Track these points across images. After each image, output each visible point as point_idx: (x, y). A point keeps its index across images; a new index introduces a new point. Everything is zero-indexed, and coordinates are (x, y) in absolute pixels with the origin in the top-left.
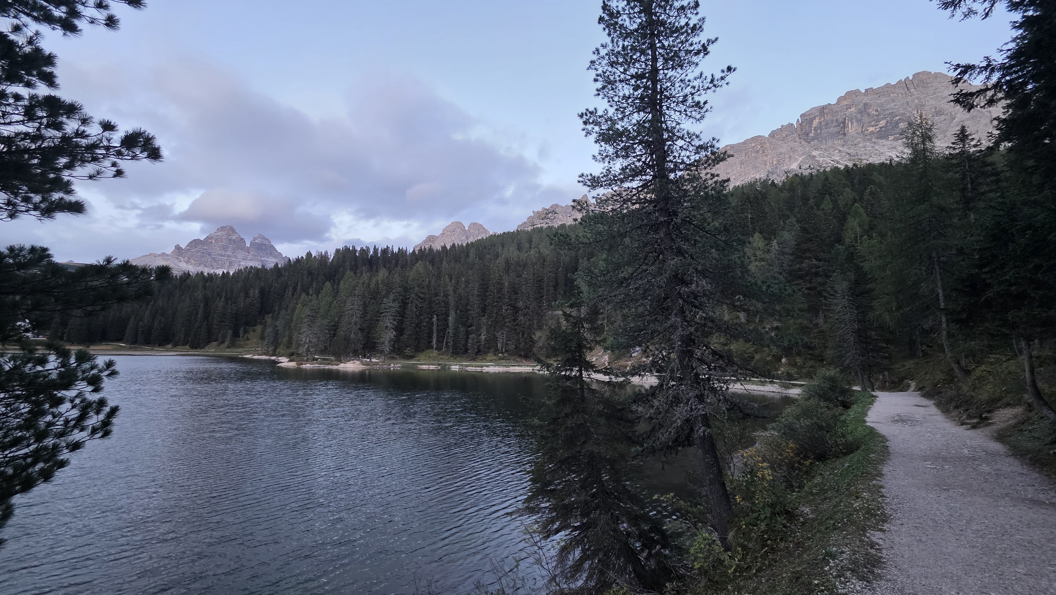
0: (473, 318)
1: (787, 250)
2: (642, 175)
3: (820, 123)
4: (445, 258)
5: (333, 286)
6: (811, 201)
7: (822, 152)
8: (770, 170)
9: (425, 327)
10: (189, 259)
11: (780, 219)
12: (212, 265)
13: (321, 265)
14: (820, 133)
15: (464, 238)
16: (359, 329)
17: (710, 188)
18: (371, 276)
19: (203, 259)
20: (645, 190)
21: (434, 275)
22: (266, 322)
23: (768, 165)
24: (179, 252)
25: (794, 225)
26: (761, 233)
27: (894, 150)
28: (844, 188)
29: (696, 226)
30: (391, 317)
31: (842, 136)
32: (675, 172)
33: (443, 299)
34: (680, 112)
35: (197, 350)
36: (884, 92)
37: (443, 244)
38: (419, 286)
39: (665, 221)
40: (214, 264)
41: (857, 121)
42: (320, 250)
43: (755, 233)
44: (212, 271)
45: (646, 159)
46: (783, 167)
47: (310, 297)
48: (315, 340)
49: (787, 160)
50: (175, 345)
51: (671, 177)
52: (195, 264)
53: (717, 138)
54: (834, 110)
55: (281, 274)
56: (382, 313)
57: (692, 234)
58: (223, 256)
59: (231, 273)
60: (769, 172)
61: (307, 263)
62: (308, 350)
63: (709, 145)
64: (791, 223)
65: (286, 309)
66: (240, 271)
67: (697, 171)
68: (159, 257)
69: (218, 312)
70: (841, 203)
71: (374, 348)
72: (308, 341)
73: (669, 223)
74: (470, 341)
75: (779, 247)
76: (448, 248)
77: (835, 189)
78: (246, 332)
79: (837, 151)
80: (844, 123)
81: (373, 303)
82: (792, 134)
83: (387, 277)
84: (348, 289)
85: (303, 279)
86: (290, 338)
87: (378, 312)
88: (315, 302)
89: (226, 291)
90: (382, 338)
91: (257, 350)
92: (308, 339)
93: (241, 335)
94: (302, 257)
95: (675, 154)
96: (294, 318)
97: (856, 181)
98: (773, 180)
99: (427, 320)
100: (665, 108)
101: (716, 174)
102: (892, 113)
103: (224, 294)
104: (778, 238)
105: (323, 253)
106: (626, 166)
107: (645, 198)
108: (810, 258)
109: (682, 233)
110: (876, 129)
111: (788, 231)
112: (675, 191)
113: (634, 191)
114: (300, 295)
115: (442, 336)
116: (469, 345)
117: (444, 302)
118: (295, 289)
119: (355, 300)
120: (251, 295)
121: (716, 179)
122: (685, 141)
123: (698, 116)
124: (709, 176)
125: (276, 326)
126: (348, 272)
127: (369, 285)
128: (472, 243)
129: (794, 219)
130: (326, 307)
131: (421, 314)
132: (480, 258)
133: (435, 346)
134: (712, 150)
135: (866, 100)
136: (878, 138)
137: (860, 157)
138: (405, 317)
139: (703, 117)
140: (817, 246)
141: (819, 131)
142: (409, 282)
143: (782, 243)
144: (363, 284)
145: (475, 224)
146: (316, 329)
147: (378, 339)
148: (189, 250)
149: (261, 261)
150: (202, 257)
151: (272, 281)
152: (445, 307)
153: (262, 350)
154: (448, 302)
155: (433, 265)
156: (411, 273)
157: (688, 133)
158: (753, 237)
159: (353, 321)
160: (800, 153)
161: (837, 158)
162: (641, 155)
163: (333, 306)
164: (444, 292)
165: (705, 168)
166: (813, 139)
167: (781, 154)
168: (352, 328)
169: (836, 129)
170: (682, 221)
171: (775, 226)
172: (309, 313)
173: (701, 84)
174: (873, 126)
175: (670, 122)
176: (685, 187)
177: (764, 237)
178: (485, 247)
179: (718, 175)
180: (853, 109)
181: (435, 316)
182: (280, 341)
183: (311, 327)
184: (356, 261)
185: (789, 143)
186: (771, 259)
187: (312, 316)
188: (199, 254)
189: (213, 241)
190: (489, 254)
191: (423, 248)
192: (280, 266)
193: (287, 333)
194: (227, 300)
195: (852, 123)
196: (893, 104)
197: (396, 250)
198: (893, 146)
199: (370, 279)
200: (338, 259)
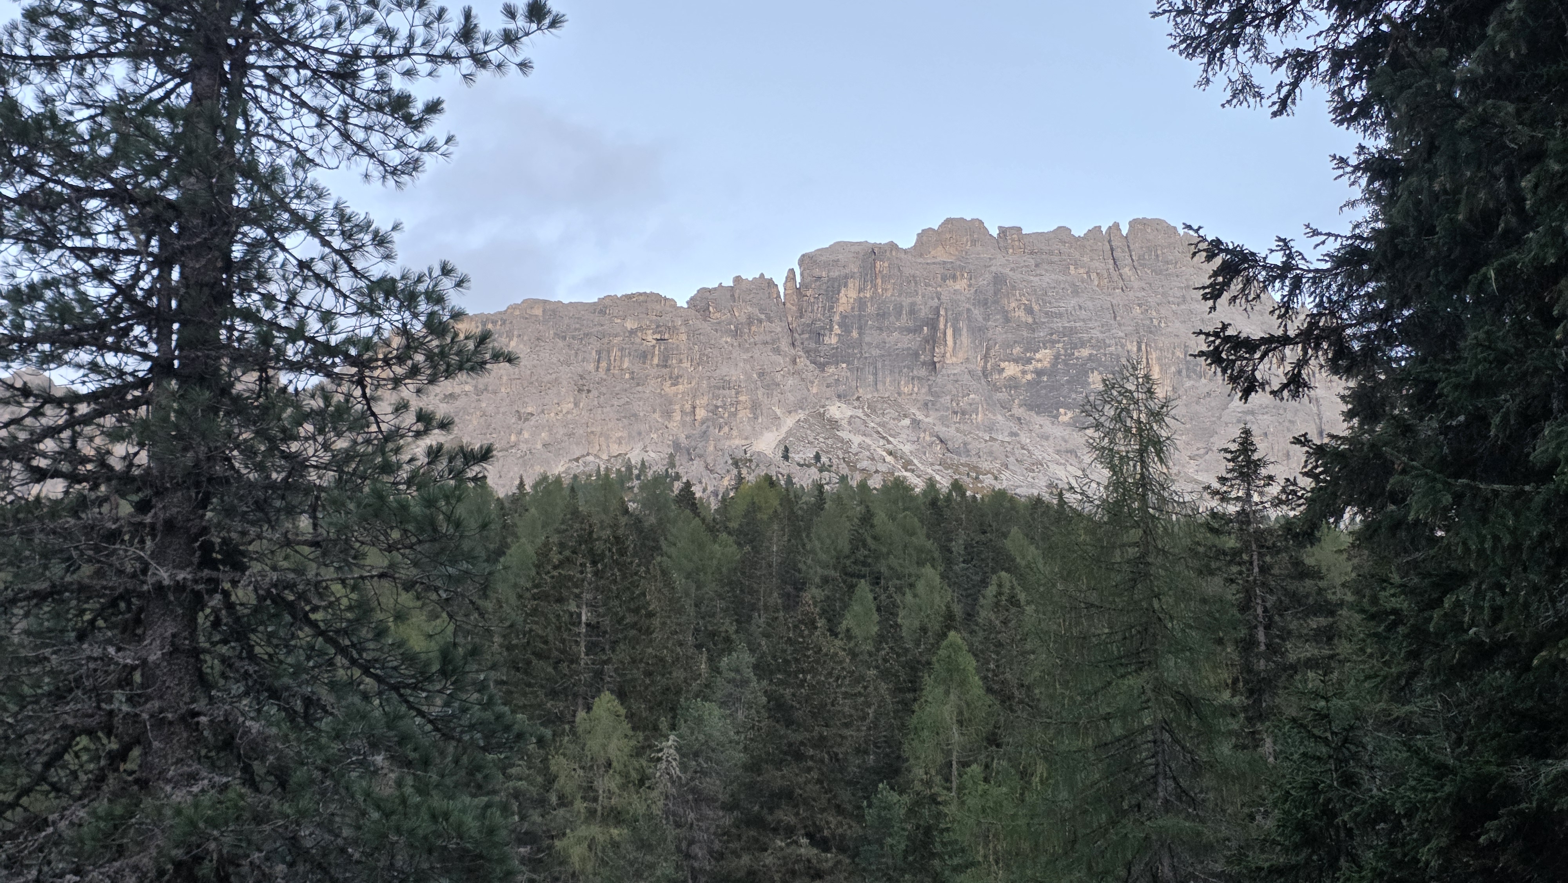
1: (711, 785)
2: (103, 347)
3: (861, 303)
6: (812, 595)
7: (859, 413)
8: (682, 438)
11: (699, 647)
14: (859, 343)
17: (404, 475)
20: (109, 421)
23: (677, 416)
25: (745, 682)
26: (622, 695)
27: (1073, 460)
28: (920, 563)
29: (322, 633)
31: (923, 372)
32: (263, 369)
34: (321, 113)
36: (1051, 253)
39: (180, 587)
41: (972, 330)
43: (599, 691)
45: (137, 277)
46: (728, 437)
49: (744, 414)
51: (239, 387)
53: (461, 270)
54: (907, 271)
57: (298, 670)
60: (677, 445)
63: (421, 287)
64: (737, 671)
67: (361, 383)
70: (907, 622)
73: (198, 601)
75: (684, 767)
77: (893, 561)
79: (907, 422)
80: (933, 325)
82: (770, 319)
95: (273, 288)
97: (958, 547)
98: (688, 485)
100: (257, 76)
101: (439, 416)
102: (1072, 331)
104: (683, 729)
106: (32, 286)
107: (102, 457)
108: (790, 831)
109: (252, 657)
110: (1024, 372)
111: (723, 704)
112: (248, 451)
113: (53, 416)
121: (435, 438)
122: (325, 243)
123: (395, 158)
124: (409, 419)
129: (747, 658)
134: (431, 315)
135: (1001, 263)
136: (1030, 407)
137: (974, 460)
139: (412, 166)
140: (819, 782)
141: (855, 334)
143: (696, 755)
157: (343, 217)
158: (589, 709)
160: (791, 398)
161: (907, 448)
162: (116, 254)
165: (397, 382)
166: (836, 357)
167: (725, 384)
169: (907, 342)
170: (261, 599)
171: (679, 674)
173: (420, 33)
174: (1016, 361)
175: (270, 144)
176: (294, 447)
177: (630, 716)
179: (445, 425)
180: (961, 285)
185: (757, 353)
186: (650, 817)
195: (956, 332)
196: (1074, 302)
198: (1070, 446)
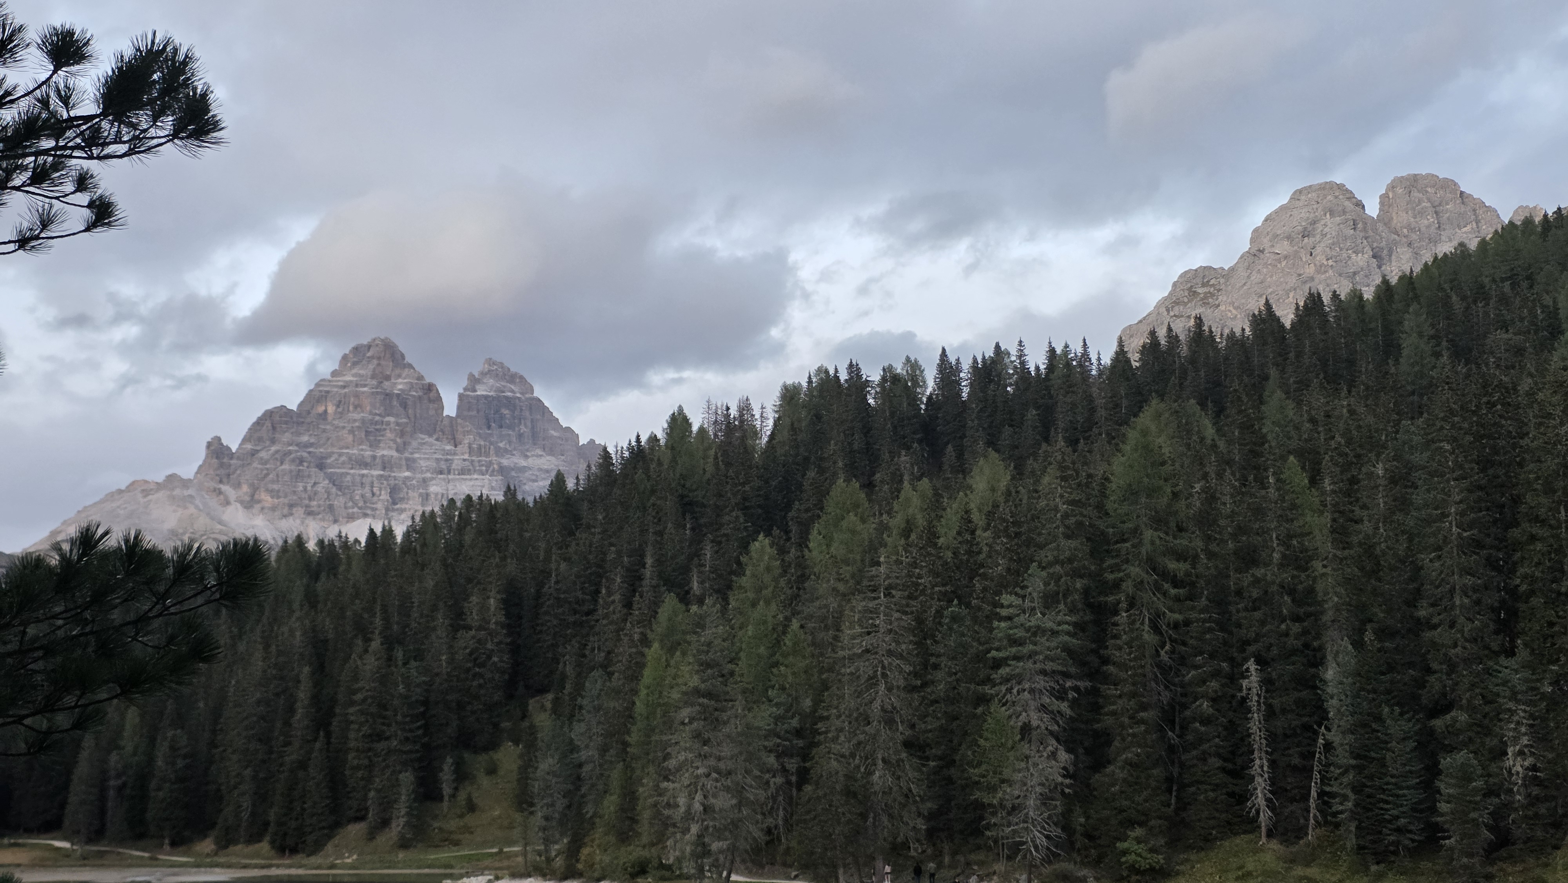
0: (1452, 668)
4: (1273, 372)
5: (782, 551)
9: (1206, 721)
10: (255, 489)
12: (331, 507)
13: (728, 465)
15: (1361, 260)
16: (908, 744)
18: (937, 495)
19: (300, 486)
21: (1229, 462)
22: (533, 730)
24: (222, 465)
30: (1041, 682)
33: (1286, 576)
35: (299, 858)
37: (1256, 305)
38: (1159, 521)
40: (339, 502)
42: (719, 402)
44: (332, 533)
47: (694, 608)
48: (723, 801)
50: (226, 842)
52: (273, 509)
55: (577, 518)
56: (997, 664)
58: (365, 465)
59: (399, 532)
61: (674, 460)
62: (702, 851)
65: (606, 666)
66: (428, 519)
68: (161, 495)
69: (359, 697)
71: (978, 832)
72: (697, 807)
74: (1446, 787)
76: (1287, 317)
78: (462, 776)
81: (954, 618)
83: (1008, 493)
84: (846, 562)
85: (660, 534)
86: (630, 797)
87: (980, 658)
88: (715, 631)
89: (385, 609)
90: (1009, 782)
91: (509, 856)
92: (699, 797)
93: (447, 790)
94: (653, 439)
96: (640, 707)
99: (1214, 684)
103: (378, 621)
105: (734, 412)
114: (656, 604)
115: (1295, 769)
116: (1443, 807)
117: (1292, 592)
118: (634, 579)
119: (875, 611)
120: (474, 618)
125: (573, 748)
126: (840, 481)
127: (932, 535)
128: (1407, 280)
130: (762, 650)
131: (1182, 660)
132: (1460, 353)
133: (1265, 817)
138: (1106, 679)
142: (1110, 506)
144: (906, 533)
145: (1412, 183)
146: (726, 750)
147: (993, 789)
148: (253, 453)
149: (502, 470)
150: (298, 476)
151: (548, 552)
152: (1297, 619)
153: (525, 854)
154: (1311, 591)
155: (1220, 412)
156: (1118, 464)
159: (877, 705)
163: (788, 641)
164: (1285, 541)
168: (874, 737)
172: (695, 681)
178: (1481, 293)
181: (1252, 665)
182: (589, 810)
183: (706, 742)
184: (867, 430)
187: (709, 695)
188: (286, 467)
189: (331, 409)
190: (1505, 327)
191: (1162, 333)
192: (570, 484)
193: (616, 774)
194: (390, 643)
197: (1037, 360)
199: (935, 506)
200: (793, 429)
